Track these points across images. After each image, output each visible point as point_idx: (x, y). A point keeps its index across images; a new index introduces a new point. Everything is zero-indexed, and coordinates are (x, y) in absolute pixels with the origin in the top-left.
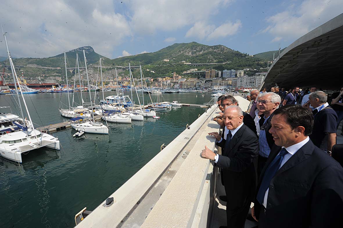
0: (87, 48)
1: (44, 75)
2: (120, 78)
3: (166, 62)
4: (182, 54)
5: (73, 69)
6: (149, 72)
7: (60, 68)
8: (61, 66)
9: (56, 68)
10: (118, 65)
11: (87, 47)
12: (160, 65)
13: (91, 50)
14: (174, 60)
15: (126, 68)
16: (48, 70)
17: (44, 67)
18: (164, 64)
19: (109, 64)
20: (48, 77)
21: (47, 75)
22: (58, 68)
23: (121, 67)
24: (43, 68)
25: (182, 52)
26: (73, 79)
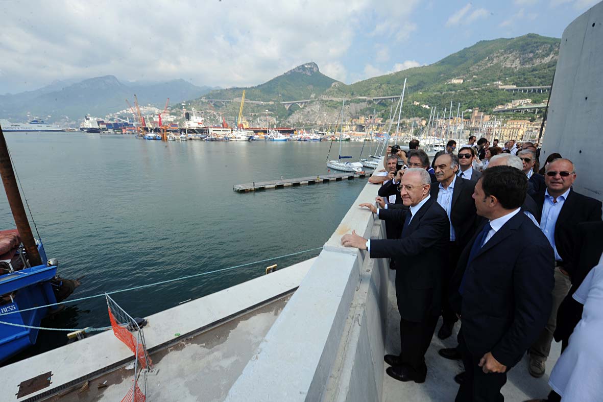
0: (309, 66)
1: (253, 114)
2: (363, 118)
3: (454, 85)
4: (497, 64)
5: (290, 103)
6: (419, 107)
7: (273, 103)
8: (273, 100)
9: (267, 103)
10: (361, 95)
11: (309, 64)
12: (443, 94)
13: (315, 69)
14: (475, 80)
15: (374, 100)
16: (258, 106)
17: (254, 102)
18: (451, 90)
19: (345, 94)
20: (258, 116)
21: (257, 114)
22: (271, 103)
23: (366, 99)
24: (252, 103)
25: (495, 61)
26: (290, 120)
